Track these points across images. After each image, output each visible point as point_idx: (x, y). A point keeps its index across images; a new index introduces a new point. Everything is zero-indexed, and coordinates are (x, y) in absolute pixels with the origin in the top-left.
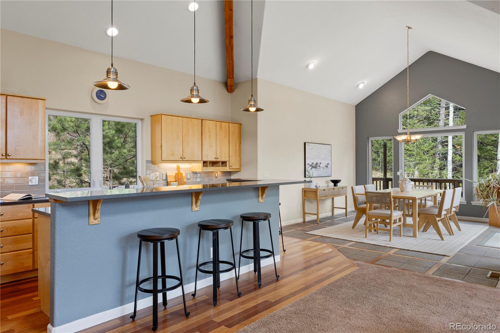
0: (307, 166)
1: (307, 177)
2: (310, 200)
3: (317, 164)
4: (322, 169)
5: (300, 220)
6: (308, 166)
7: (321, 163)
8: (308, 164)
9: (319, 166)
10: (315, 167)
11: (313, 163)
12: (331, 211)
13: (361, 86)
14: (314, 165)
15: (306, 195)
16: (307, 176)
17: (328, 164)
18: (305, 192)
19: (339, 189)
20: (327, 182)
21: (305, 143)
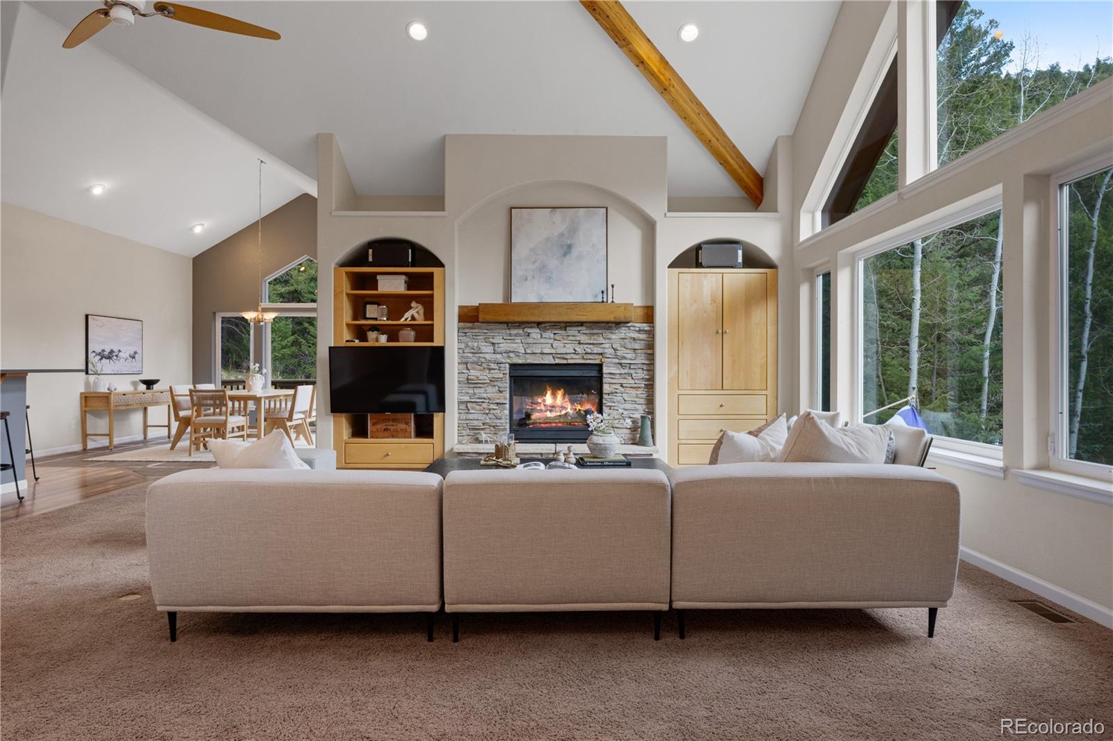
0: (91, 356)
1: (92, 373)
2: (97, 414)
3: (112, 352)
4: (122, 360)
5: (78, 447)
6: (94, 354)
7: (120, 351)
8: (94, 352)
9: (117, 356)
10: (109, 358)
11: (103, 351)
12: (142, 431)
13: (198, 230)
14: (106, 353)
15: (88, 404)
16: (90, 372)
17: (136, 353)
18: (86, 398)
19: (155, 394)
20: (134, 384)
21: (87, 316)
